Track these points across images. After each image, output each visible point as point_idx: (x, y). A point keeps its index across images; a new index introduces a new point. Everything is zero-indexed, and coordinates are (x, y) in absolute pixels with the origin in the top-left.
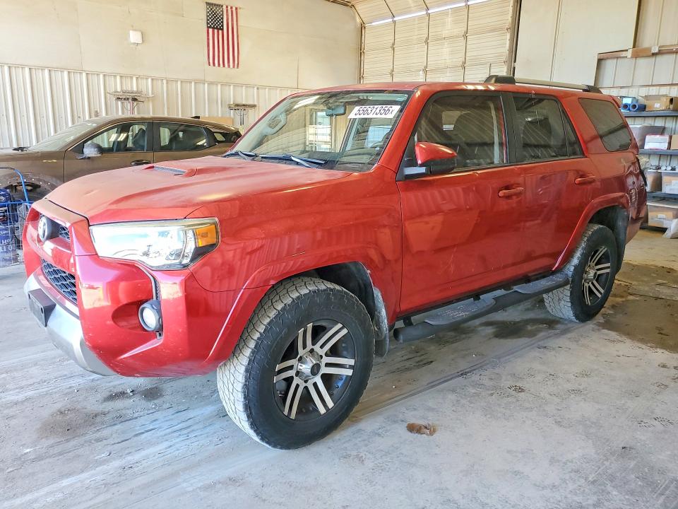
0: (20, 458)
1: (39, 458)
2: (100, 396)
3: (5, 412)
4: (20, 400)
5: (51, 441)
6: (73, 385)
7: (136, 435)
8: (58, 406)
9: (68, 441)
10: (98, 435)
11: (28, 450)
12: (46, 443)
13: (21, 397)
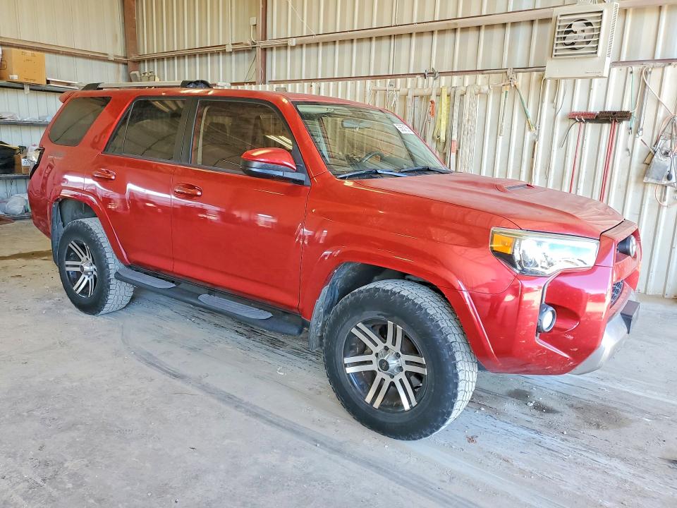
0: (656, 419)
1: (643, 412)
2: (554, 417)
3: (641, 458)
4: (618, 461)
5: (626, 414)
6: (559, 440)
7: (572, 385)
8: (594, 432)
9: (616, 409)
10: (593, 399)
11: (647, 420)
12: (630, 416)
13: (615, 463)
